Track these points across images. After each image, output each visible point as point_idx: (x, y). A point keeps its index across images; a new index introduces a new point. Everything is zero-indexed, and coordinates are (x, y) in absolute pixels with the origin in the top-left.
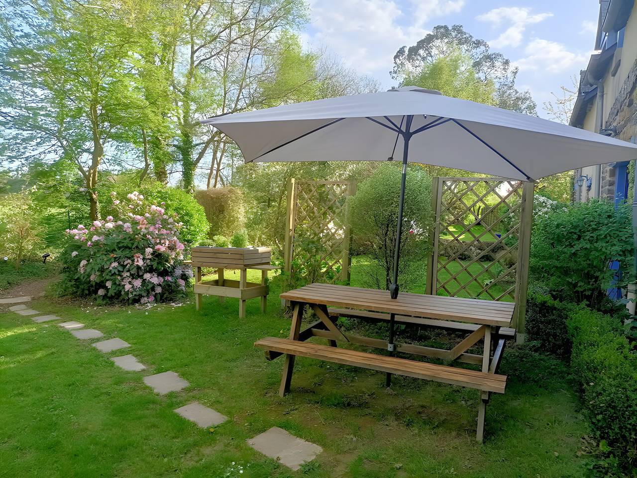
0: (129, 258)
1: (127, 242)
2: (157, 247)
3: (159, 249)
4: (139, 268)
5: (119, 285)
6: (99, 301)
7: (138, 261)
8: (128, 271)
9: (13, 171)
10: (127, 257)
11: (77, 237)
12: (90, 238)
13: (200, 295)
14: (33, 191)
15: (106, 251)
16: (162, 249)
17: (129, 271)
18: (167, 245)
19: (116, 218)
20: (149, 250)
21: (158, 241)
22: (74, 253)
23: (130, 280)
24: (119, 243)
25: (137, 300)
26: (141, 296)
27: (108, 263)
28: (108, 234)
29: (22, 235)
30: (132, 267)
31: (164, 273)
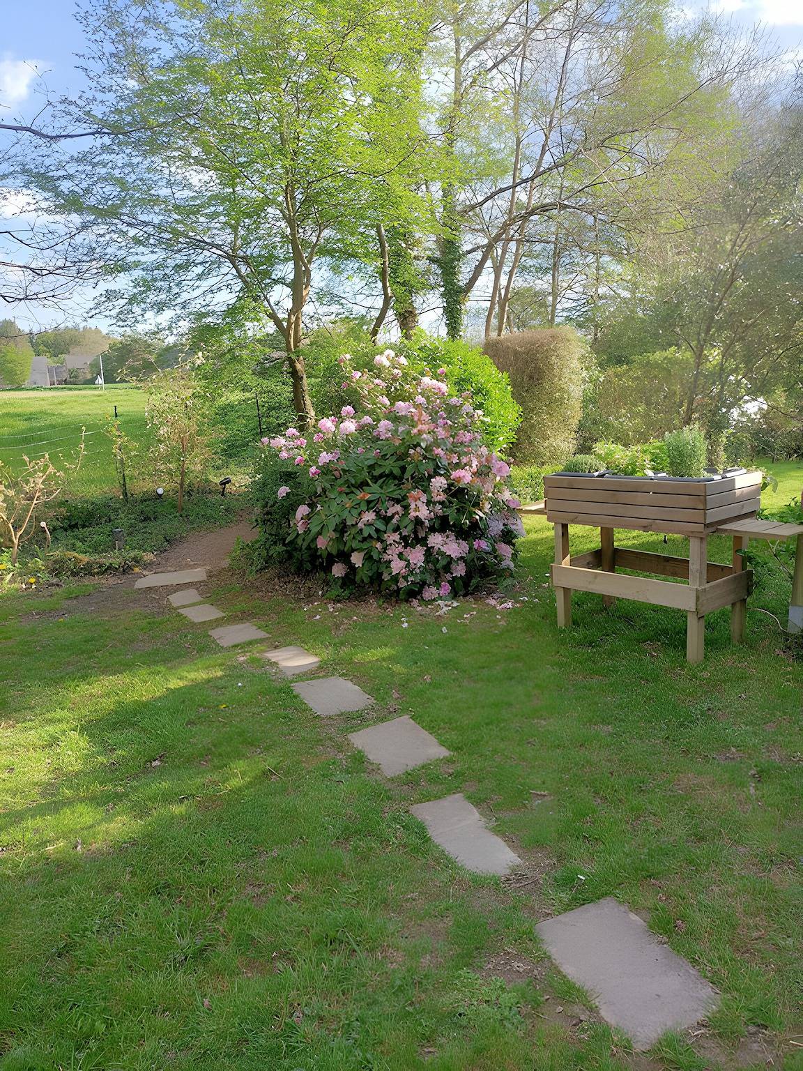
0: (398, 501)
1: (390, 466)
2: (455, 474)
3: (459, 479)
4: (418, 521)
5: (379, 561)
6: (336, 591)
7: (417, 509)
8: (395, 531)
9: (164, 329)
10: (393, 499)
11: (284, 455)
12: (313, 459)
13: (566, 590)
14: (198, 362)
15: (348, 487)
16: (465, 476)
17: (397, 529)
18: (474, 468)
19: (359, 409)
20: (439, 483)
21: (455, 461)
22: (283, 490)
23: (401, 549)
24: (371, 467)
25: (414, 593)
26: (423, 584)
27: (355, 512)
28: (347, 445)
29: (184, 447)
30: (406, 521)
31: (470, 532)
